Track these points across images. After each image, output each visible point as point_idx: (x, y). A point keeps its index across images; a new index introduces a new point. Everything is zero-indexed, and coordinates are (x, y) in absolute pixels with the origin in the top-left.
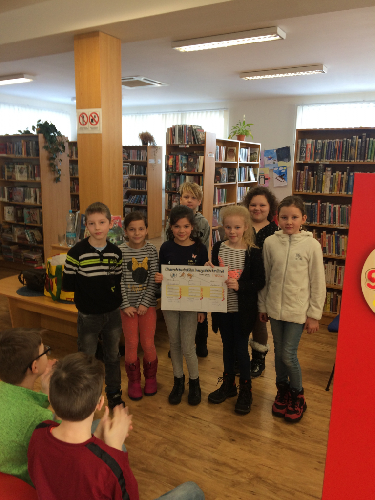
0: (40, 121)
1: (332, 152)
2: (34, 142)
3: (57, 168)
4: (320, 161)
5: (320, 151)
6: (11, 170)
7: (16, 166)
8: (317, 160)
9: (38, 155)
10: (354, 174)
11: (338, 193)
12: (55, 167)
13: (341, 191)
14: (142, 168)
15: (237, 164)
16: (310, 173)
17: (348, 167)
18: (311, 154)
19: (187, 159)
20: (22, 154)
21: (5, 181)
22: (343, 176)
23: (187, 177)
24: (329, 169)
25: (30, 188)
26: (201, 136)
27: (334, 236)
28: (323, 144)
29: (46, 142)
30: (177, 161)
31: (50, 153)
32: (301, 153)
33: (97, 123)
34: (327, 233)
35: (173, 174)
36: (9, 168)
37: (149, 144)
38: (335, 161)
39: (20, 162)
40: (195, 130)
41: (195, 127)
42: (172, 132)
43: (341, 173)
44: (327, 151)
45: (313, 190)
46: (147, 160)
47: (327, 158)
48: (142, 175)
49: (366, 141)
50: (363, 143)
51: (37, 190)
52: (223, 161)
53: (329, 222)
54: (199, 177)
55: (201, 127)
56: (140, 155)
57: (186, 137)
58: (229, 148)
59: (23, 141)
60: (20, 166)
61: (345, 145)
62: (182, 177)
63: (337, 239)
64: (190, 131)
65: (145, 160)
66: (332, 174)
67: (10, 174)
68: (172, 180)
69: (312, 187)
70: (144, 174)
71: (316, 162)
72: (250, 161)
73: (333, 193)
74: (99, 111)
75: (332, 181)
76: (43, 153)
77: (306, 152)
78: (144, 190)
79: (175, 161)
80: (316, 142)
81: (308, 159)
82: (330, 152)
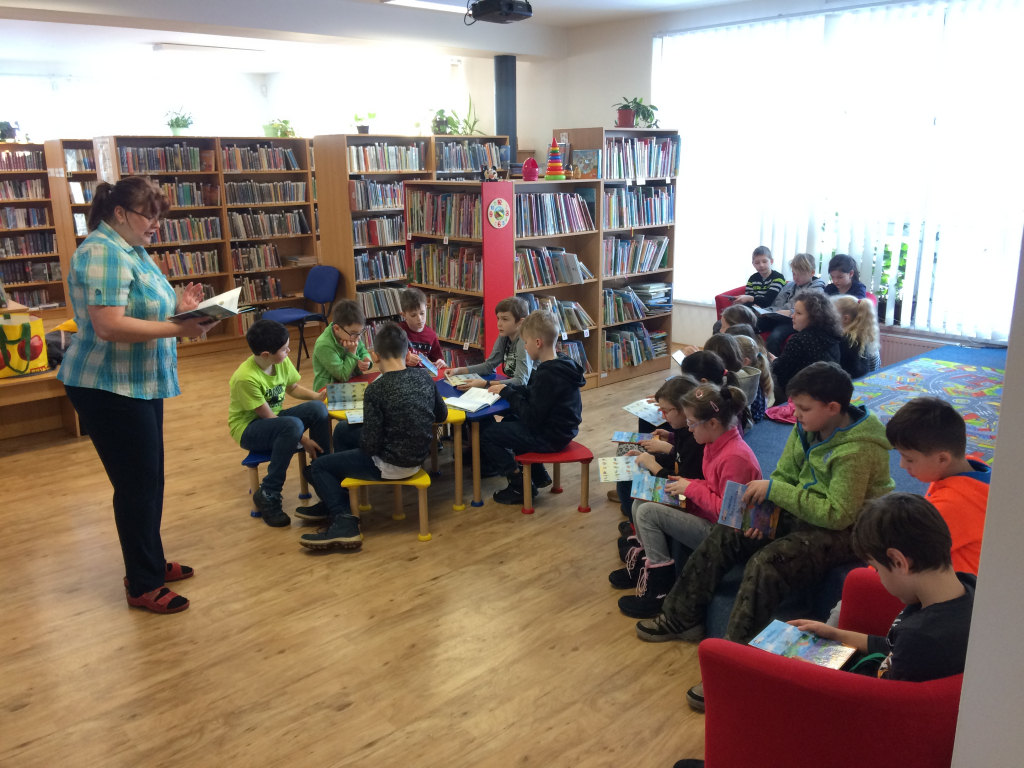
4: (145, 172)
5: (142, 161)
10: (182, 185)
22: (172, 188)
27: (177, 255)
34: (171, 253)
38: (161, 172)
43: (169, 184)
49: (187, 150)
50: (185, 152)
53: (171, 240)
61: (168, 154)
63: (182, 257)
77: (127, 162)
80: (138, 151)
81: (132, 171)
82: (153, 162)
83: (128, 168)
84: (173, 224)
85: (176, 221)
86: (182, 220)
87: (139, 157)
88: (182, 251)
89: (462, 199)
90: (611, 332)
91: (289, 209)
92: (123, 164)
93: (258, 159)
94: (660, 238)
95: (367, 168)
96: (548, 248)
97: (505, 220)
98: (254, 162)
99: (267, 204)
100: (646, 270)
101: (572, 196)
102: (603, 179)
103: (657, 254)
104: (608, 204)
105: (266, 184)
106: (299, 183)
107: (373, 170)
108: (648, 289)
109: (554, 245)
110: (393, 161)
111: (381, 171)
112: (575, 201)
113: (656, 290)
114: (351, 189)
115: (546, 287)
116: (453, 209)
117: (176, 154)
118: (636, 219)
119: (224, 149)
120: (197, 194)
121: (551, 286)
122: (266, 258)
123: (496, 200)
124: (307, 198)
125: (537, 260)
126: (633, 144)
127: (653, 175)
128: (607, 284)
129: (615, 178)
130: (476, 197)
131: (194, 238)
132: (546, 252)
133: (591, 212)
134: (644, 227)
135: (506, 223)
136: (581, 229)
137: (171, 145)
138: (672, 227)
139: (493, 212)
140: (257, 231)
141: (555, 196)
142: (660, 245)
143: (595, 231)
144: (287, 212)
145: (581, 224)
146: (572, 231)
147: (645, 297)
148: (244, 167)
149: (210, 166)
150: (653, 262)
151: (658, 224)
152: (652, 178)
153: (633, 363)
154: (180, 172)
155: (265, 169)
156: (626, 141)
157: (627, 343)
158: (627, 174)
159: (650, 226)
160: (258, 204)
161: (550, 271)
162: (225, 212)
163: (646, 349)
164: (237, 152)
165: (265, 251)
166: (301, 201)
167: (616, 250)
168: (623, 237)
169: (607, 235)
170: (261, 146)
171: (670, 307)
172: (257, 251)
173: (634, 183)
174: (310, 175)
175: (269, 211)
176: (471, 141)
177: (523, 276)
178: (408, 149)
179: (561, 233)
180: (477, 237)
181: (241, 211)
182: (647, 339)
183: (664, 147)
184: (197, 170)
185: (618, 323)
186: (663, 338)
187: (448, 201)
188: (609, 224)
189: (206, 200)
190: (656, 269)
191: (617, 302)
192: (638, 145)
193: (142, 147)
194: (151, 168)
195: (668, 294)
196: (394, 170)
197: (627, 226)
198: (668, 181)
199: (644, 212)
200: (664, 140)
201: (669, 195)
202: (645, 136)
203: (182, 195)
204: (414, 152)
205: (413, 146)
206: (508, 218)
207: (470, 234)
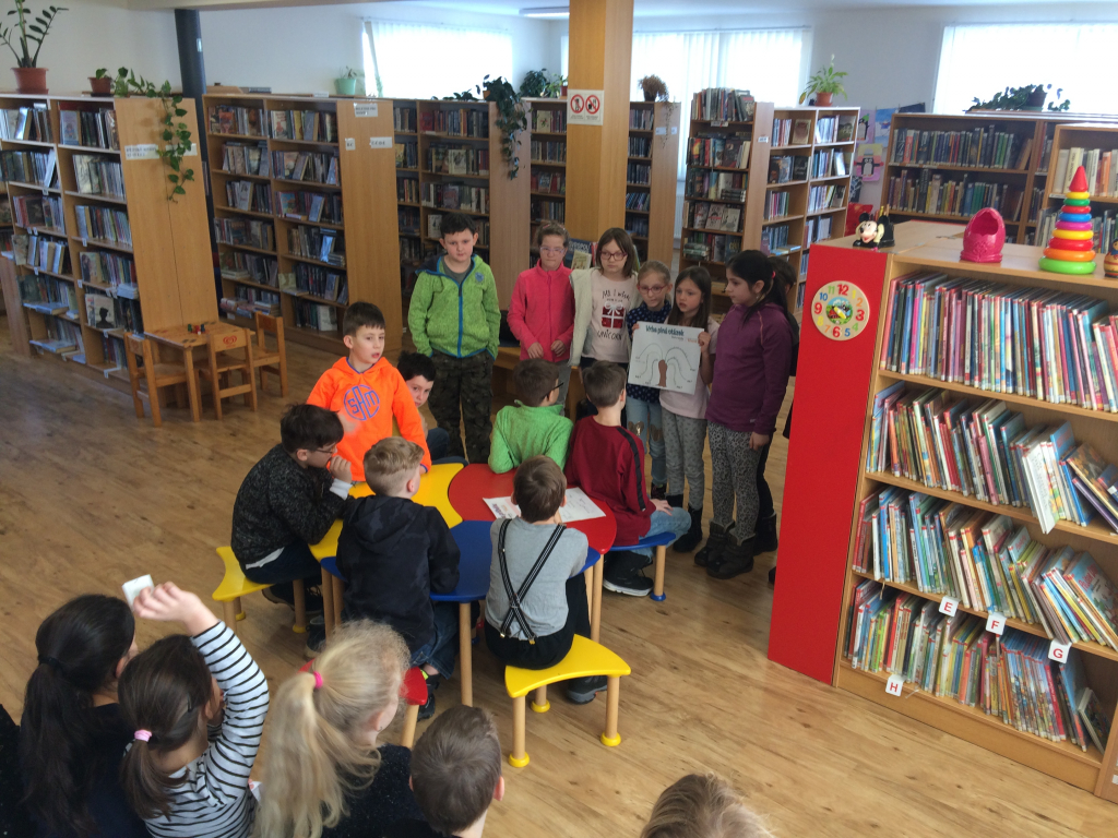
0: (487, 77)
1: (945, 151)
2: (481, 115)
3: (514, 155)
4: (925, 163)
5: (925, 149)
6: (441, 157)
7: (451, 152)
8: (921, 162)
9: (486, 134)
10: (974, 186)
11: (949, 213)
12: (510, 154)
13: (953, 210)
14: (643, 143)
15: (810, 148)
16: (909, 181)
17: (966, 176)
18: (912, 150)
19: (724, 145)
20: (459, 132)
21: (431, 174)
22: (957, 188)
23: (722, 175)
24: (938, 177)
25: (471, 187)
26: (748, 108)
28: (931, 139)
29: (499, 113)
30: (707, 149)
31: (504, 131)
32: (897, 150)
33: (596, 111)
35: (699, 169)
36: (437, 153)
37: (657, 99)
38: (947, 165)
39: (456, 145)
40: (739, 98)
41: (740, 94)
42: (701, 99)
43: (954, 183)
44: (937, 149)
45: (913, 207)
46: (652, 128)
47: (936, 160)
48: (641, 156)
49: (994, 136)
50: (990, 139)
51: (482, 191)
52: (785, 145)
54: (740, 177)
55: (748, 92)
56: (640, 118)
57: (723, 110)
58: (797, 121)
59: (461, 111)
60: (456, 151)
61: (962, 142)
62: (714, 174)
64: (730, 99)
65: (648, 129)
66: (942, 185)
67: (439, 164)
68: (697, 178)
69: (910, 204)
70: (646, 155)
71: (918, 166)
72: (838, 140)
73: (942, 213)
74: (600, 94)
75: (941, 194)
76: (494, 131)
77: (904, 149)
78: (644, 184)
79: (704, 149)
80: (921, 135)
81: (907, 161)
87: (920, 142)
97: (853, 327)
117: (975, 142)
123: (835, 284)
135: (854, 334)
137: (972, 131)
139: (825, 305)
149: (1021, 163)
154: (974, 167)
179: (1035, 397)
206: (862, 325)
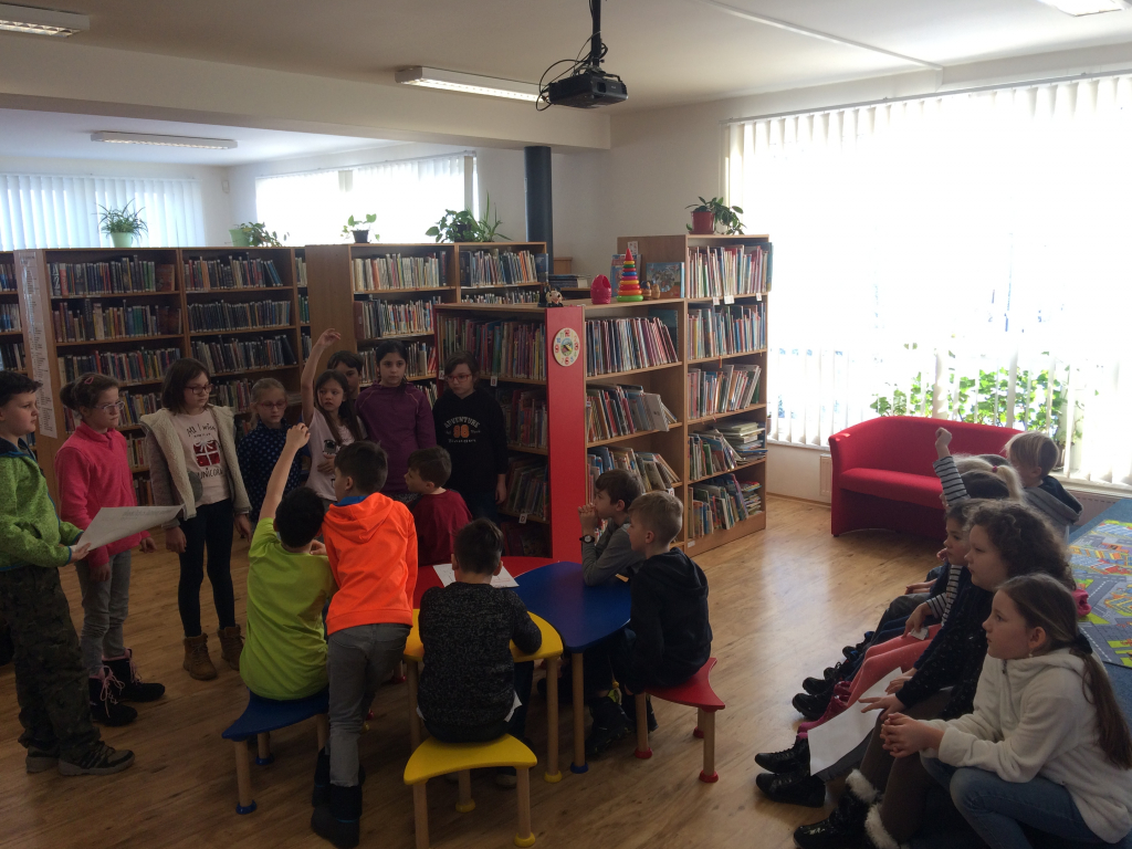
1: (96, 281)
4: (84, 293)
8: (81, 293)
10: (133, 310)
13: (120, 333)
16: (70, 312)
17: (124, 301)
18: (68, 283)
22: (119, 313)
24: (99, 305)
28: (83, 270)
38: (105, 293)
44: (89, 280)
45: (82, 336)
49: (139, 264)
50: (136, 267)
61: (113, 271)
66: (104, 312)
69: (78, 334)
71: (78, 297)
73: (110, 338)
75: (106, 321)
80: (73, 267)
81: (66, 293)
82: (93, 281)
83: (61, 289)
84: (120, 359)
85: (123, 356)
86: (131, 354)
87: (75, 275)
88: (130, 393)
89: (516, 329)
90: (698, 491)
91: (269, 335)
92: (54, 284)
93: (231, 275)
94: (750, 367)
95: (376, 286)
96: (624, 387)
97: (574, 355)
98: (227, 278)
99: (242, 329)
100: (736, 409)
101: (651, 321)
102: (686, 298)
103: (748, 387)
104: (692, 327)
105: (240, 305)
106: (283, 303)
107: (383, 287)
108: (739, 430)
109: (632, 383)
110: (408, 276)
111: (394, 288)
112: (654, 326)
113: (748, 432)
114: (357, 312)
115: (622, 438)
116: (504, 342)
117: (124, 270)
118: (724, 346)
119: (186, 262)
120: (151, 320)
121: (628, 436)
122: (239, 398)
123: (562, 331)
124: (291, 320)
125: (611, 403)
126: (719, 254)
127: (742, 291)
128: (694, 429)
129: (700, 296)
130: (537, 327)
131: (147, 377)
132: (620, 392)
133: (673, 340)
134: (734, 354)
135: (575, 359)
136: (662, 362)
137: (118, 259)
138: (765, 354)
139: (560, 345)
140: (229, 364)
141: (632, 321)
142: (751, 376)
143: (678, 363)
144: (265, 339)
145: (662, 355)
146: (651, 365)
147: (736, 442)
148: (213, 284)
149: (169, 285)
150: (744, 398)
151: (749, 351)
152: (742, 295)
153: (724, 526)
154: (129, 292)
155: (239, 286)
156: (712, 252)
157: (717, 501)
158: (713, 291)
159: (740, 354)
160: (231, 330)
161: (627, 416)
162: (187, 342)
163: (738, 506)
164: (204, 265)
165: (238, 388)
166: (284, 324)
167: (702, 385)
168: (709, 368)
169: (692, 367)
170: (235, 258)
171: (764, 452)
172: (229, 389)
173: (722, 301)
174: (296, 292)
175: (243, 337)
176: (502, 249)
177: (595, 425)
178: (426, 261)
179: (639, 367)
180: (535, 377)
181: (208, 339)
182: (739, 494)
183: (754, 257)
184: (152, 290)
185: (707, 477)
186: (756, 491)
187: (497, 332)
188: (694, 353)
189: (161, 327)
190: (748, 407)
191: (705, 450)
192: (726, 255)
193: (81, 263)
194: (91, 289)
195: (761, 437)
196: (409, 287)
197: (714, 356)
198: (759, 299)
199: (734, 338)
200: (753, 248)
201: (760, 315)
202: (732, 244)
203: (131, 322)
204: (433, 264)
205: (432, 257)
206: (578, 352)
207: (528, 374)
